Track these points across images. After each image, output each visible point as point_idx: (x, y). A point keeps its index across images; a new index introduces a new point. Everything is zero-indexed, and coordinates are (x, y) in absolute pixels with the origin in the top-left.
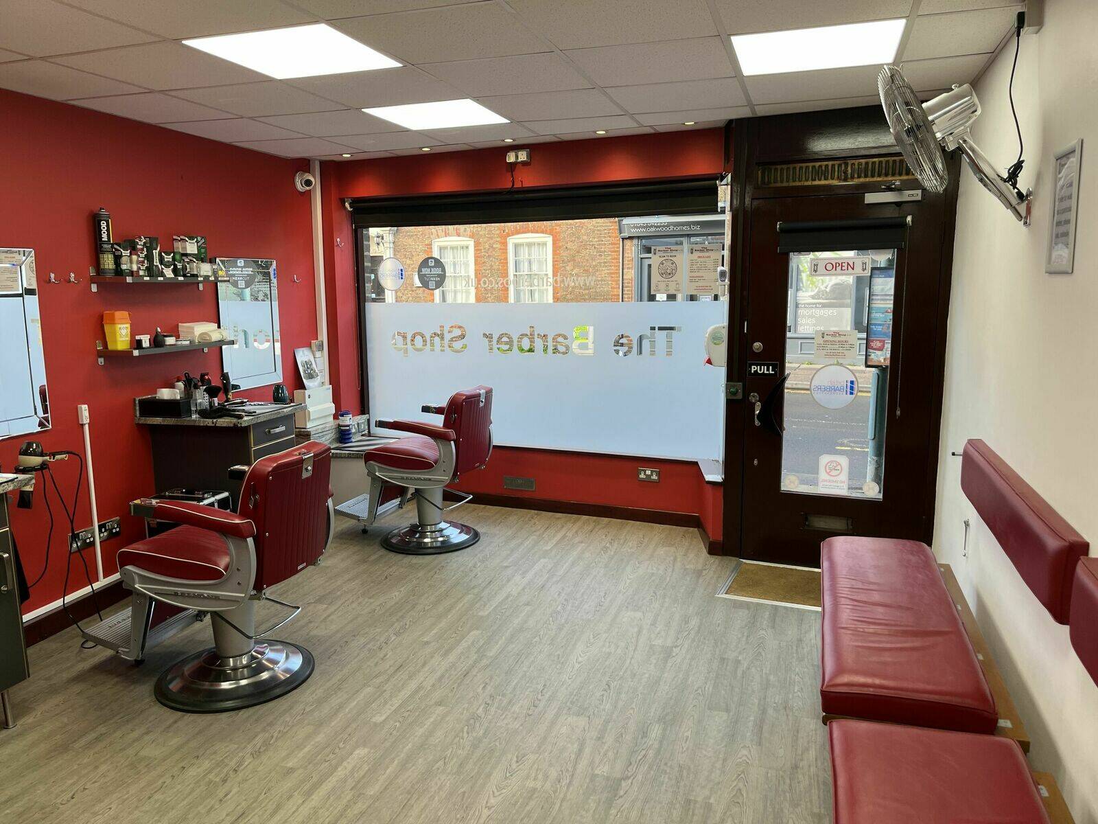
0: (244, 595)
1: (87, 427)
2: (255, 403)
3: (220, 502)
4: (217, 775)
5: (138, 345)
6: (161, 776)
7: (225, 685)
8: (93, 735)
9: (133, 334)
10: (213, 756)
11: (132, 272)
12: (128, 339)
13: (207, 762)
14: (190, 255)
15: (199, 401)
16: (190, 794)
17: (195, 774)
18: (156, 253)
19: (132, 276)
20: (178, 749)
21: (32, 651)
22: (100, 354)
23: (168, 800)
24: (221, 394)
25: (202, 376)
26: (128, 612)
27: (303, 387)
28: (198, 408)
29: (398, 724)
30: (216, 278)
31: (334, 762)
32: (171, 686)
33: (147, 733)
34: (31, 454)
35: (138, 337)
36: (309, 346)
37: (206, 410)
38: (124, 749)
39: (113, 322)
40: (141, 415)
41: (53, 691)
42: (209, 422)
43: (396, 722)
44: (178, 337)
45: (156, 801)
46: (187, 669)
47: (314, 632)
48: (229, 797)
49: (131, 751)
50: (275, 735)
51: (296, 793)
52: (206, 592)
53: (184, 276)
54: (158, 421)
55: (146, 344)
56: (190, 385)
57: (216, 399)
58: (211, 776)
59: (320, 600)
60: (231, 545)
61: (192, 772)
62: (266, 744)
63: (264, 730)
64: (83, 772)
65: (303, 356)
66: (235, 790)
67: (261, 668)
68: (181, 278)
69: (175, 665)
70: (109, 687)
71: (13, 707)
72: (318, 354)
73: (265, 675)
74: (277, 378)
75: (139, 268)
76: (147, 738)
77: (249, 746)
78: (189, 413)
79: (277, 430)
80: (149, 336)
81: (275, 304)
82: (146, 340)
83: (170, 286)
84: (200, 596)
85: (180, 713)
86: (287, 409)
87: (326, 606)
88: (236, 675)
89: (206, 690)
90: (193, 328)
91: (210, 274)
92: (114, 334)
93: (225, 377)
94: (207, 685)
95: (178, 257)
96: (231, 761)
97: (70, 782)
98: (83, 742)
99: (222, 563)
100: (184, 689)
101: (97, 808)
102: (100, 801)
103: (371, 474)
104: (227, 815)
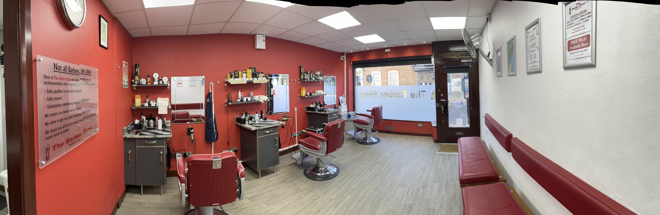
0: (323, 155)
1: (296, 112)
2: (330, 108)
3: (321, 130)
4: (314, 198)
5: (307, 95)
6: (302, 195)
7: (319, 174)
8: (290, 180)
9: (306, 93)
10: (314, 192)
11: (307, 79)
12: (305, 94)
13: (313, 193)
14: (318, 75)
15: (318, 108)
16: (308, 201)
17: (310, 196)
18: (311, 74)
19: (307, 80)
20: (307, 188)
21: (281, 157)
22: (300, 97)
23: (303, 201)
24: (323, 106)
25: (319, 102)
26: (299, 153)
27: (340, 105)
28: (318, 109)
29: (358, 190)
30: (323, 80)
31: (342, 199)
32: (307, 172)
33: (301, 182)
34: (285, 117)
35: (307, 93)
36: (342, 96)
37: (319, 110)
38: (296, 185)
39: (302, 90)
40: (307, 110)
41: (284, 167)
42: (320, 113)
43: (357, 189)
44: (315, 93)
45: (300, 201)
46: (311, 168)
47: (340, 163)
48: (317, 204)
49: (297, 186)
50: (329, 189)
51: (332, 207)
52: (315, 153)
53: (317, 80)
54: (310, 112)
55: (308, 95)
56: (317, 104)
57: (321, 107)
58: (313, 198)
59: (342, 155)
60: (321, 143)
61: (309, 195)
62: (327, 191)
63: (326, 187)
64: (286, 189)
65: (341, 98)
66: (318, 203)
67: (327, 171)
68: (316, 80)
69: (309, 166)
70: (295, 168)
71: (275, 169)
72: (344, 98)
73: (328, 173)
74: (335, 103)
75: (308, 78)
76: (301, 183)
77: (323, 191)
78: (316, 110)
79: (334, 115)
80: (309, 93)
81: (335, 86)
82: (308, 94)
83: (314, 82)
84: (314, 154)
85: (308, 179)
86: (336, 110)
87: (343, 156)
88: (321, 172)
89: (314, 175)
90: (318, 91)
91: (322, 79)
92: (302, 92)
93: (324, 102)
94: (314, 173)
95: (316, 75)
96: (318, 194)
97: (283, 190)
98: (288, 181)
99: (319, 146)
100: (310, 173)
101: (287, 199)
102: (288, 197)
103: (355, 125)
104: (316, 210)
